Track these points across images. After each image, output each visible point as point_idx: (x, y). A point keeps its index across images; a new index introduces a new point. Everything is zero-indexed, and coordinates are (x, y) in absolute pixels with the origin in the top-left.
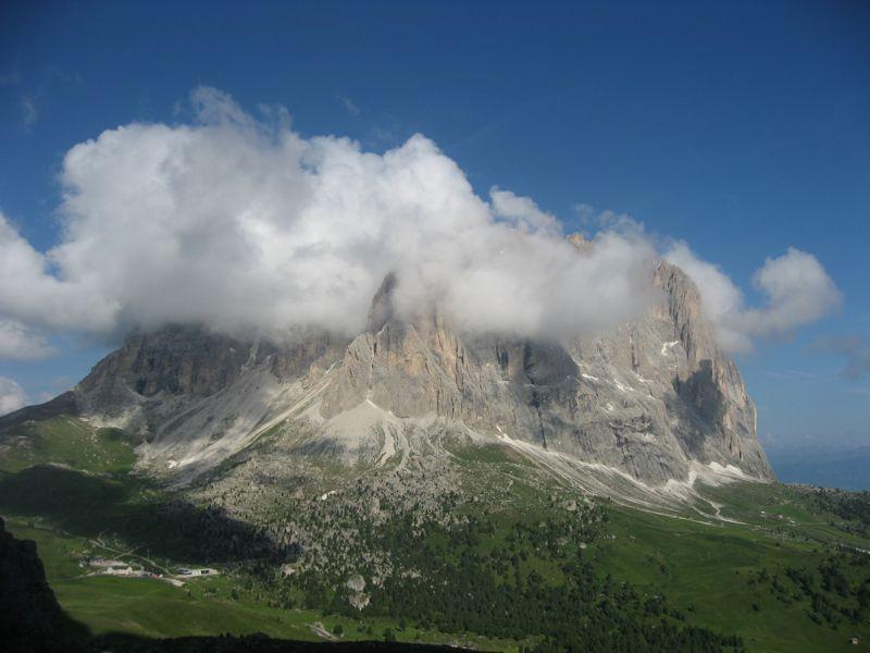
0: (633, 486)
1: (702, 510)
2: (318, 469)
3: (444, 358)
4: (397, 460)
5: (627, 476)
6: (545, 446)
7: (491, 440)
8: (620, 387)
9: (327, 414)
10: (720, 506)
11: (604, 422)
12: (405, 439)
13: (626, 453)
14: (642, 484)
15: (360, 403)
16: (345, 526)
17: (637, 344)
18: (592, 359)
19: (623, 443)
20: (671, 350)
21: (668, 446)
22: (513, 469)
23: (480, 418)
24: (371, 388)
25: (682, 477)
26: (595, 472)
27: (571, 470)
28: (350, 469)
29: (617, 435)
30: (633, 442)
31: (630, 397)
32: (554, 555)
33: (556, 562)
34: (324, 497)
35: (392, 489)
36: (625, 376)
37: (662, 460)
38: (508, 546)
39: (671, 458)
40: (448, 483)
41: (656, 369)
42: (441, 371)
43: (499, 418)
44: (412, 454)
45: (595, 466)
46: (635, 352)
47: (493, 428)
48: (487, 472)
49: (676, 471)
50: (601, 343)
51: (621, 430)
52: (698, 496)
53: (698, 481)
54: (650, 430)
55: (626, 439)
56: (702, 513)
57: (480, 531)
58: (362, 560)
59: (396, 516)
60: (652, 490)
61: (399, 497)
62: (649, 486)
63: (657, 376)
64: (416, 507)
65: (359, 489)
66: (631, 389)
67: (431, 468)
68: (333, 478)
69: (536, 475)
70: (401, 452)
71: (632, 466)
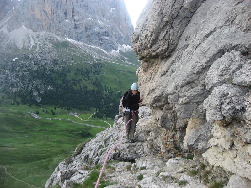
0: (103, 52)
1: (122, 60)
2: (10, 50)
3: (48, 13)
4: (35, 47)
5: (101, 49)
6: (78, 41)
7: (63, 40)
8: (99, 22)
9: (10, 30)
10: (127, 58)
11: (95, 33)
12: (37, 39)
13: (101, 42)
14: (105, 52)
15: (21, 27)
16: (24, 71)
17: (104, 9)
18: (91, 13)
19: (100, 39)
20: (113, 11)
21: (112, 40)
22: (72, 50)
23: (60, 32)
24: (24, 22)
25: (116, 50)
26: (93, 48)
27: (86, 48)
28: (21, 50)
29: (98, 37)
30: (103, 39)
31: (102, 26)
32: (89, 79)
33: (90, 81)
34: (14, 60)
35: (37, 58)
36: (101, 19)
37: (111, 44)
38: (75, 76)
39: (113, 44)
40: (54, 55)
41: (109, 17)
42: (47, 17)
43: (65, 32)
44: (40, 45)
45: (93, 46)
46: (104, 11)
47: (64, 36)
48: (65, 51)
49: (115, 48)
50: (94, 8)
51: (100, 35)
52: (121, 55)
53: (120, 50)
54: (108, 35)
55: (101, 38)
56: (122, 61)
57: (67, 72)
58: (33, 84)
59: (40, 67)
60: (108, 53)
61: (39, 60)
62: (107, 52)
63: (110, 19)
64: (46, 64)
65: (26, 57)
66: (102, 23)
67: (47, 50)
68: (16, 53)
69: (79, 52)
70: (36, 44)
71: (103, 46)
